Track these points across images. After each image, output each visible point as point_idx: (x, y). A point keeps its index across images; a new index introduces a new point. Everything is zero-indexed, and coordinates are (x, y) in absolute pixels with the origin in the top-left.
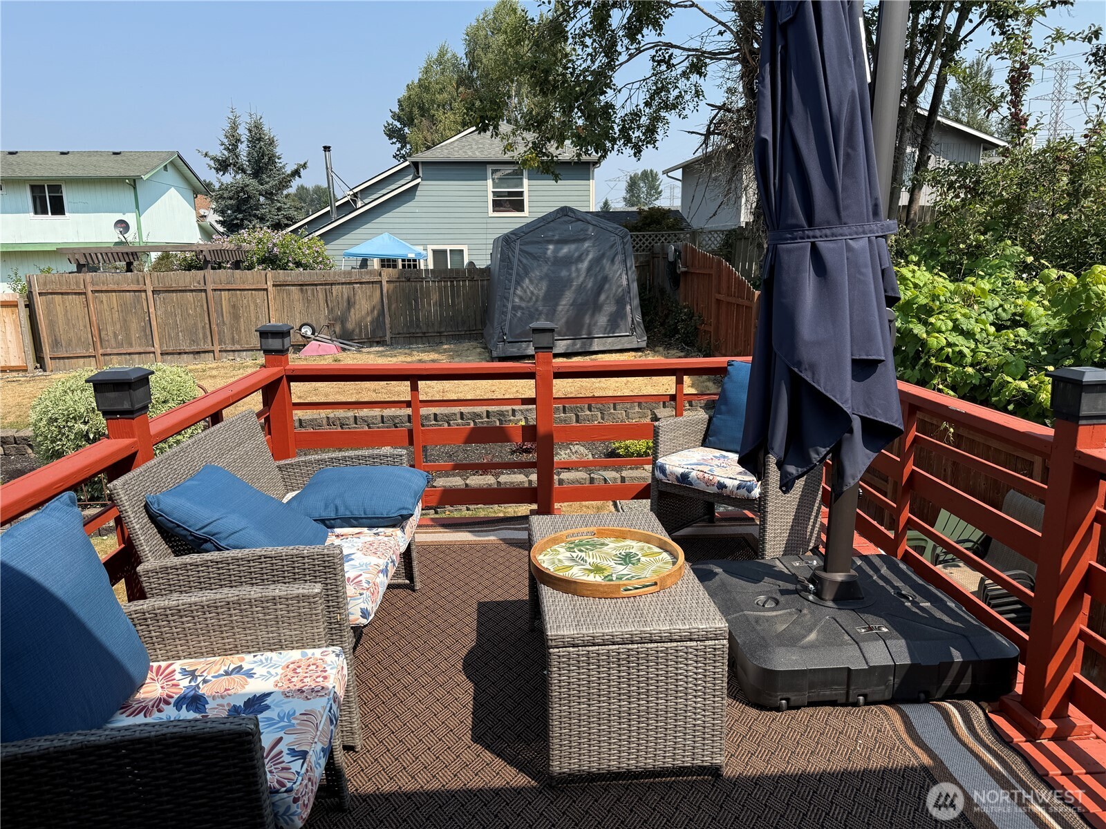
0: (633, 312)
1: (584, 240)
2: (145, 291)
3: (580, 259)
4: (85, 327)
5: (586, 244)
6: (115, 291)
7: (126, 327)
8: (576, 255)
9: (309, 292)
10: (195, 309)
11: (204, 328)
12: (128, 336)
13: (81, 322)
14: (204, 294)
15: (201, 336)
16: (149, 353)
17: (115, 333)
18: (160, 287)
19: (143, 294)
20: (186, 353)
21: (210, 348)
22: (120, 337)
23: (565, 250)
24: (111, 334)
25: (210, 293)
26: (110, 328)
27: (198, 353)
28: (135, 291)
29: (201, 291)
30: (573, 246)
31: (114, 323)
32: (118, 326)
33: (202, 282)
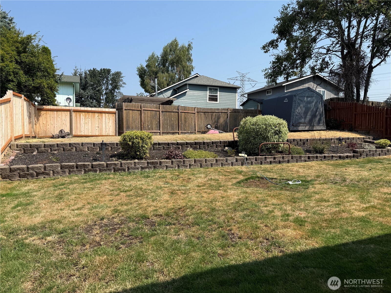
0: (323, 119)
1: (313, 97)
2: (159, 111)
3: (313, 102)
4: (139, 122)
5: (314, 98)
6: (150, 110)
7: (151, 123)
8: (312, 101)
9: (207, 115)
10: (174, 118)
11: (176, 125)
12: (152, 127)
13: (137, 120)
14: (177, 113)
15: (175, 127)
16: (158, 132)
17: (148, 125)
18: (164, 110)
19: (158, 112)
20: (170, 133)
21: (178, 132)
22: (149, 126)
23: (309, 99)
24: (147, 126)
25: (180, 113)
26: (147, 123)
27: (174, 133)
28: (156, 111)
29: (176, 112)
30: (311, 98)
31: (148, 122)
32: (149, 123)
33: (177, 109)
